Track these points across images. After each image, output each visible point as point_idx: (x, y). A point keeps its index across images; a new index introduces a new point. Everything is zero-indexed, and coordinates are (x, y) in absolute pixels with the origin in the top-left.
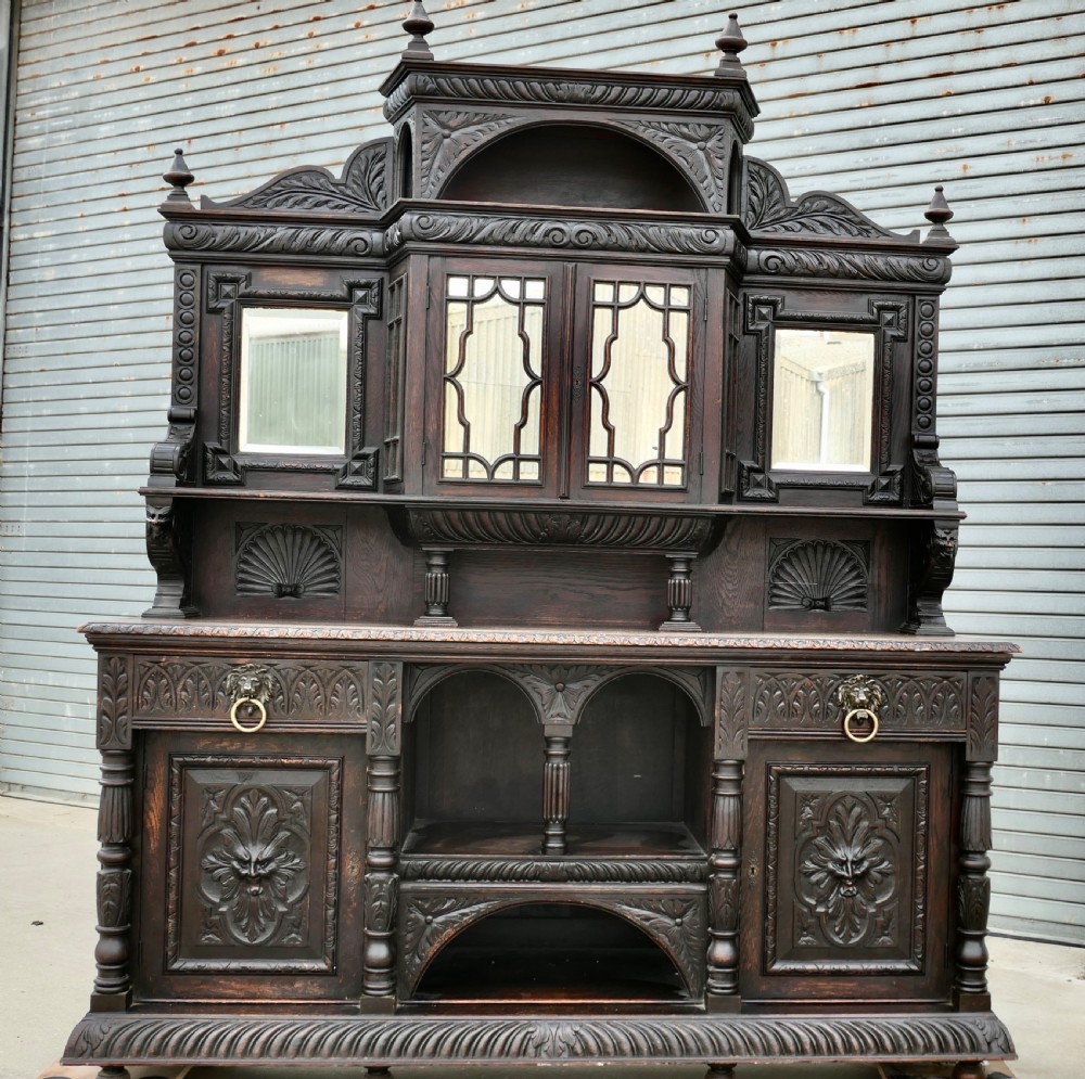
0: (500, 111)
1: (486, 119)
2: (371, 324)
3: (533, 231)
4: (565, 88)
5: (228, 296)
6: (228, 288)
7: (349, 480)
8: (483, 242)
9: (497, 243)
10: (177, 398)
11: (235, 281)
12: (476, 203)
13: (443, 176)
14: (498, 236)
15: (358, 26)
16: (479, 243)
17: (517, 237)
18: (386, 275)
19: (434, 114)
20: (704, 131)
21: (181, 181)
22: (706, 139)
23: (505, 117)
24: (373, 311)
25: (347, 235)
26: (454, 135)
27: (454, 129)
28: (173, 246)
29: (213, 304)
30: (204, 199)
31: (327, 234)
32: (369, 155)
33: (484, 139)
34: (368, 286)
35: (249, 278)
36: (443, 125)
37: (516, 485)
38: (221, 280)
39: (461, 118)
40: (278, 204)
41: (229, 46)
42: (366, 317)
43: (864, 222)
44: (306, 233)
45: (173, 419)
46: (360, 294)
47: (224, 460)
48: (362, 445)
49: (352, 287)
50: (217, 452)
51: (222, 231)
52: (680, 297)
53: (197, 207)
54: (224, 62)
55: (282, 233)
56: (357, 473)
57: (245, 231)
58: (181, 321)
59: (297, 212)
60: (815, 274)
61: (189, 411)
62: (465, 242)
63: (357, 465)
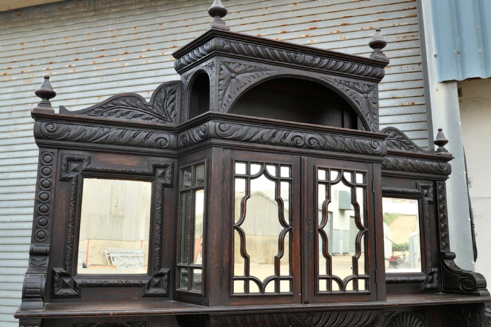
0: (264, 66)
1: (255, 70)
2: (166, 190)
3: (285, 137)
4: (301, 57)
5: (75, 170)
6: (74, 165)
7: (152, 291)
8: (257, 142)
9: (265, 143)
10: (36, 238)
11: (80, 161)
12: (254, 117)
13: (232, 101)
14: (266, 138)
15: (70, 67)
16: (254, 142)
17: (276, 139)
18: (176, 161)
19: (226, 64)
20: (366, 89)
21: (46, 95)
22: (367, 92)
23: (266, 70)
24: (168, 182)
25: (155, 136)
26: (239, 77)
27: (238, 73)
28: (40, 137)
29: (65, 175)
30: (62, 108)
31: (143, 134)
32: (166, 90)
33: (254, 81)
34: (165, 167)
35: (89, 159)
36: (231, 71)
37: (278, 296)
38: (71, 160)
39: (242, 67)
40: (109, 115)
41: (9, 72)
42: (165, 186)
43: (411, 143)
44: (130, 133)
45: (33, 253)
46: (160, 172)
47: (67, 281)
48: (160, 267)
49: (156, 167)
50: (62, 275)
51: (75, 129)
52: (359, 178)
53: (57, 111)
54: (6, 78)
55: (115, 132)
56: (157, 285)
57: (90, 130)
58: (40, 186)
59: (123, 119)
60: (394, 168)
61: (45, 247)
62: (247, 141)
63: (157, 280)
